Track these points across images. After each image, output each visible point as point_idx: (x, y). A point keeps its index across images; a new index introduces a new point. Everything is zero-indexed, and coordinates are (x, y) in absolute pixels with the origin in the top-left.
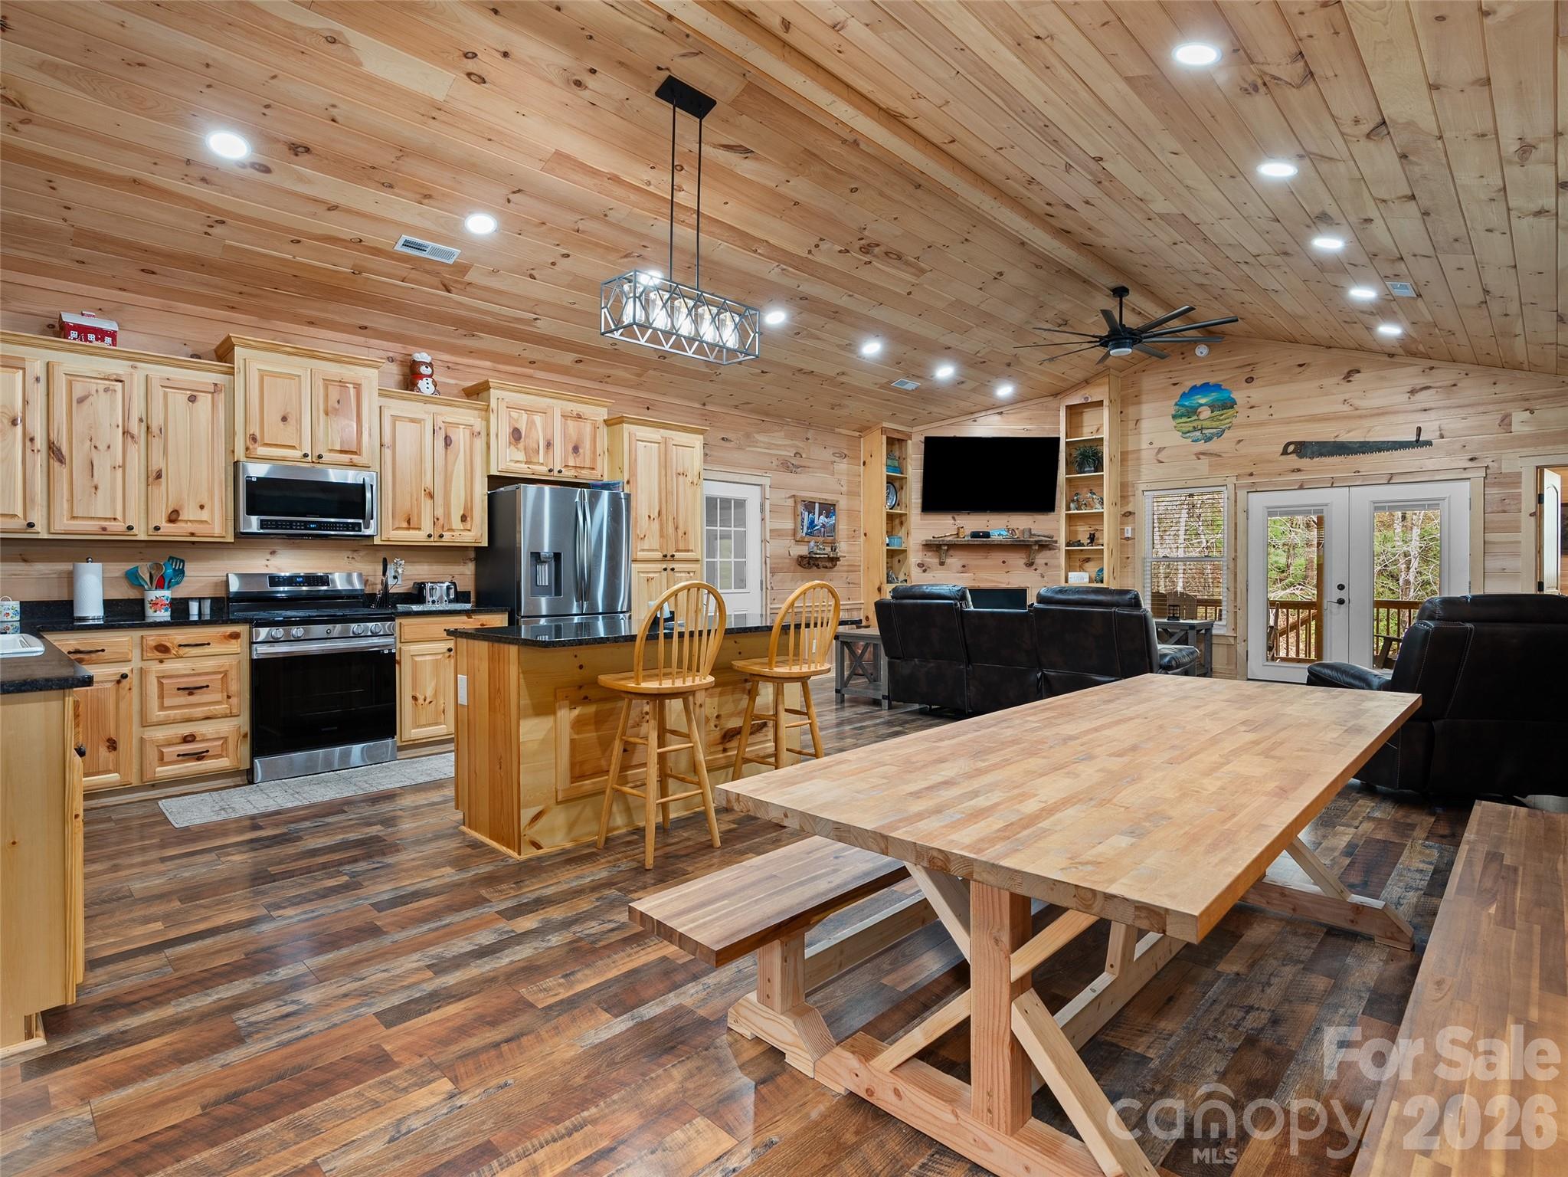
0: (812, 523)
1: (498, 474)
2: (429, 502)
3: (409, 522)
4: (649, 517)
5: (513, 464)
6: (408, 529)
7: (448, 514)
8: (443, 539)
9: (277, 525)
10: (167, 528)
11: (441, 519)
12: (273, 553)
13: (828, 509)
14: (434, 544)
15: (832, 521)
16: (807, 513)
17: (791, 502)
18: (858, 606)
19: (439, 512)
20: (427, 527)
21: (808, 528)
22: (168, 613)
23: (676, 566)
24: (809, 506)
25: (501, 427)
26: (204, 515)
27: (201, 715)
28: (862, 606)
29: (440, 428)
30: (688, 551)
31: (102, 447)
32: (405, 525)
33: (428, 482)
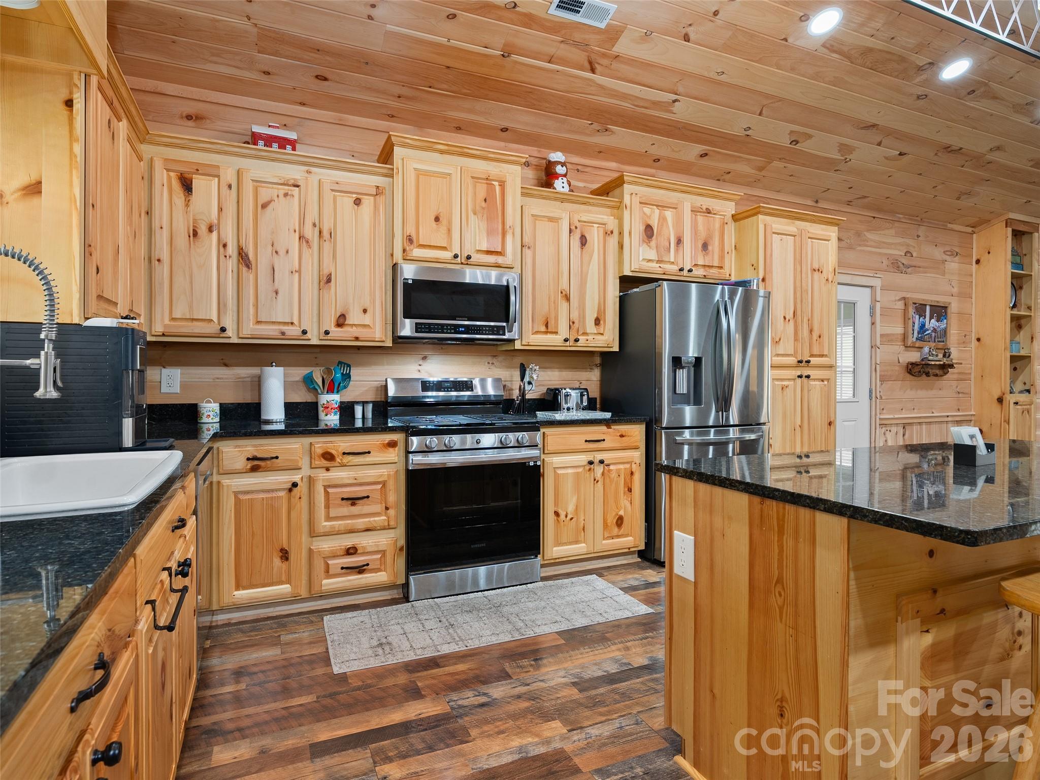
0: (922, 326)
1: (630, 274)
2: (565, 305)
3: (547, 326)
4: (785, 318)
5: (644, 263)
6: (546, 333)
7: (582, 317)
8: (578, 344)
9: (430, 328)
10: (336, 332)
11: (576, 322)
12: (425, 358)
13: (940, 312)
14: (569, 349)
15: (943, 325)
16: (917, 317)
17: (900, 305)
18: (968, 418)
19: (575, 316)
20: (564, 332)
21: (919, 333)
22: (337, 417)
23: (812, 373)
24: (920, 309)
25: (633, 225)
26: (367, 319)
27: (363, 527)
28: (973, 418)
29: (576, 228)
30: (822, 356)
31: (282, 252)
32: (543, 329)
33: (564, 285)
